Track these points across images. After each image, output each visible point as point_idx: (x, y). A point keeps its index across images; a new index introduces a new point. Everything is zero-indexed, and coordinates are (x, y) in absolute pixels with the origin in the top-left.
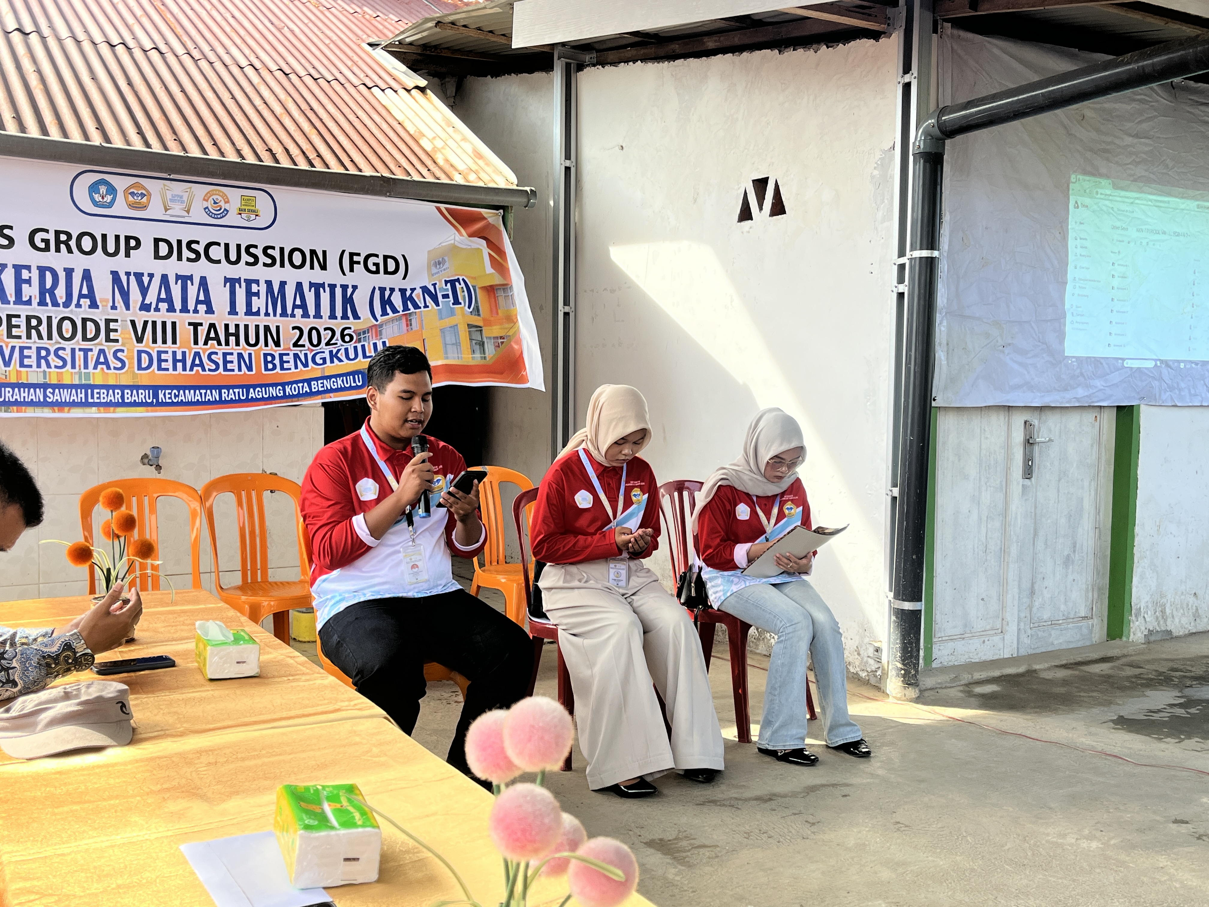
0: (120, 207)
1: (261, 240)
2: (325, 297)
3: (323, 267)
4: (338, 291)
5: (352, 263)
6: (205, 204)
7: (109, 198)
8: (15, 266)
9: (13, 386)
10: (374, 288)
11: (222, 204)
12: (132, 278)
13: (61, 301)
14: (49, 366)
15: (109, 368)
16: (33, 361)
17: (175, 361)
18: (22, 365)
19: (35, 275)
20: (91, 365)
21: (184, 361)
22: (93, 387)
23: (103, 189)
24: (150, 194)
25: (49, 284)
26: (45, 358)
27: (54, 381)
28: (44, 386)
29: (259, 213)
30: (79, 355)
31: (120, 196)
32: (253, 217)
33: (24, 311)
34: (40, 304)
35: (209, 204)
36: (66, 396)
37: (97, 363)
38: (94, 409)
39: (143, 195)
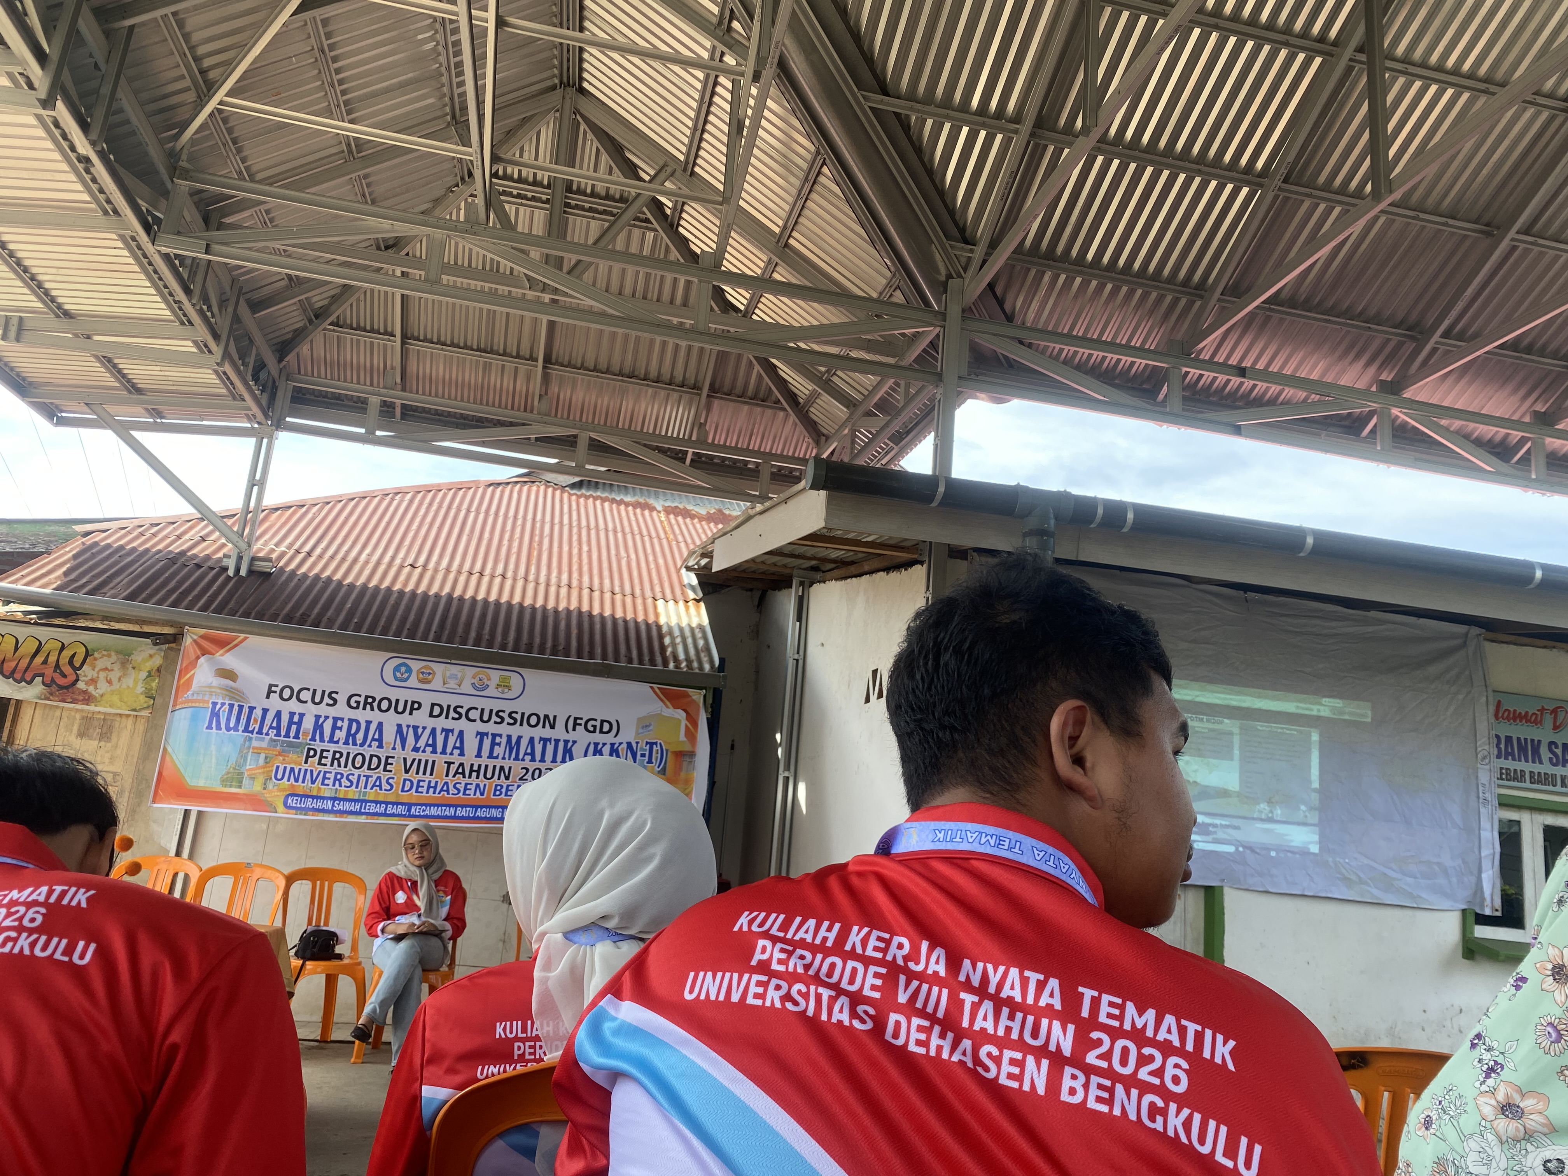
0: (413, 681)
1: (508, 707)
2: (550, 748)
3: (552, 727)
4: (561, 745)
5: (575, 724)
6: (473, 681)
7: (406, 675)
8: (334, 718)
9: (313, 797)
10: (590, 743)
11: (485, 681)
12: (411, 729)
13: (358, 742)
14: (340, 785)
15: (381, 789)
16: (330, 782)
17: (429, 787)
18: (323, 784)
19: (345, 725)
20: (369, 786)
21: (435, 788)
22: (366, 801)
23: (403, 669)
24: (434, 673)
25: (353, 731)
26: (339, 780)
27: (341, 796)
28: (334, 799)
29: (512, 688)
30: (363, 779)
31: (414, 674)
32: (506, 690)
33: (333, 747)
34: (344, 744)
35: (475, 681)
36: (347, 806)
37: (374, 785)
38: (364, 817)
39: (430, 674)
